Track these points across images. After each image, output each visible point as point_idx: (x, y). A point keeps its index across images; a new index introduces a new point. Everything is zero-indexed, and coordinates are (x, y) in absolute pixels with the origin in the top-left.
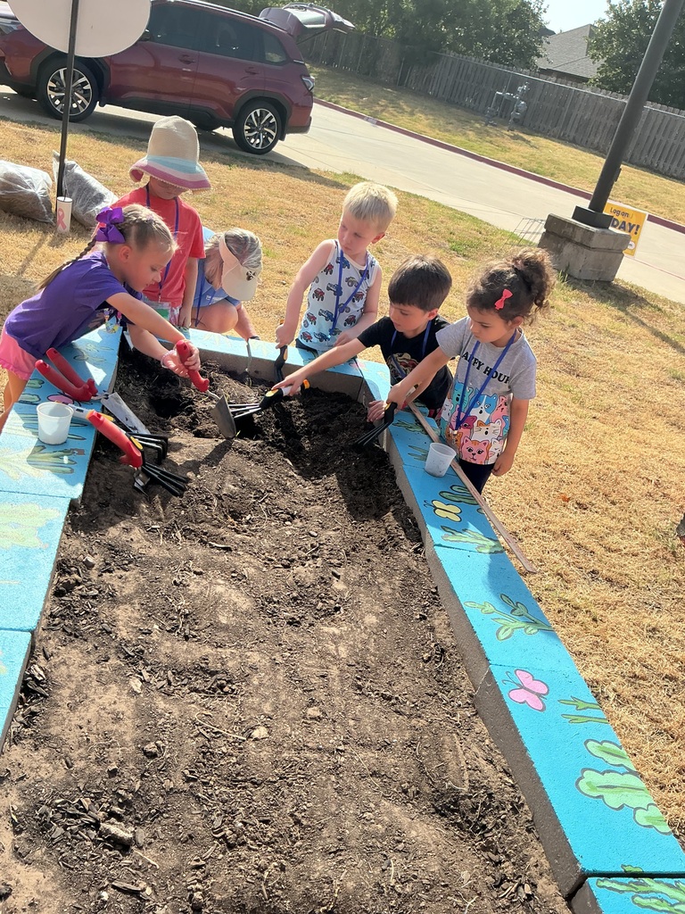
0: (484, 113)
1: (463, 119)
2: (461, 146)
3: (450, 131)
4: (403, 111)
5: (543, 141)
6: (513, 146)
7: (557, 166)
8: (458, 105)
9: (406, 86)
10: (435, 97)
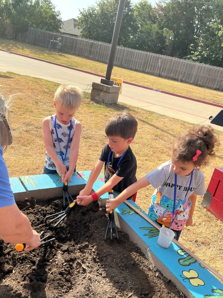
0: (47, 47)
1: (41, 50)
2: (43, 59)
3: (38, 54)
4: (19, 48)
5: (70, 56)
6: (60, 58)
7: (77, 64)
8: (38, 45)
9: (18, 39)
10: (29, 43)
